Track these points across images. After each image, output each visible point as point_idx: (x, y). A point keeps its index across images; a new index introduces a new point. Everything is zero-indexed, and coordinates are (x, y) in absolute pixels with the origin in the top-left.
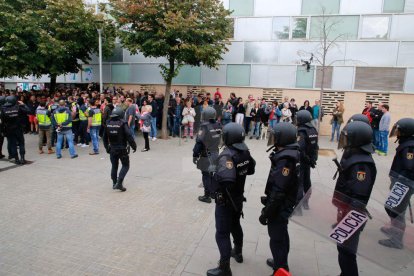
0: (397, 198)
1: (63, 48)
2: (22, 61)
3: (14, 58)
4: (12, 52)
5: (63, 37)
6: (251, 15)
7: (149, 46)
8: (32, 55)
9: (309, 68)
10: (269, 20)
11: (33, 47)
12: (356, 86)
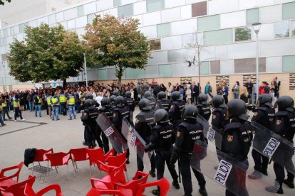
0: (272, 149)
1: (66, 65)
2: (46, 74)
3: (42, 73)
4: (41, 70)
5: (67, 59)
6: (169, 35)
7: (104, 61)
8: (51, 70)
9: (190, 65)
10: (180, 37)
11: (51, 66)
12: (236, 72)
